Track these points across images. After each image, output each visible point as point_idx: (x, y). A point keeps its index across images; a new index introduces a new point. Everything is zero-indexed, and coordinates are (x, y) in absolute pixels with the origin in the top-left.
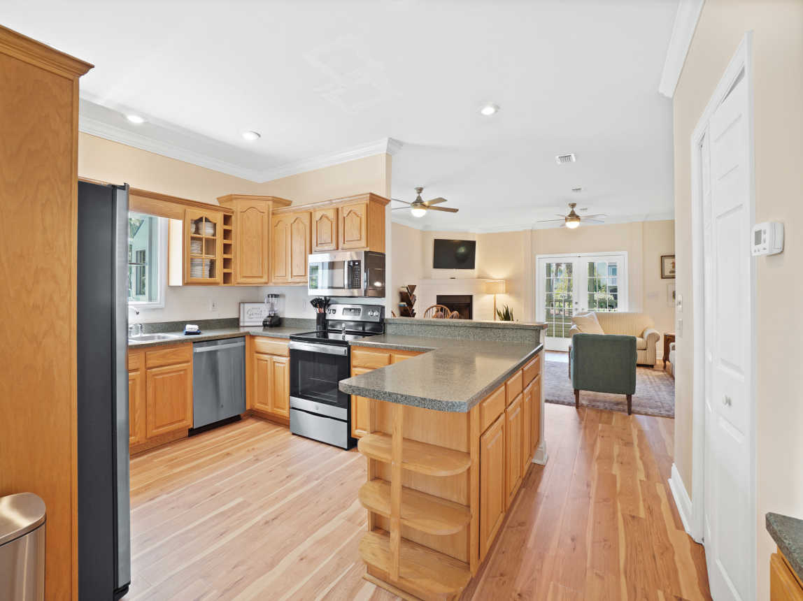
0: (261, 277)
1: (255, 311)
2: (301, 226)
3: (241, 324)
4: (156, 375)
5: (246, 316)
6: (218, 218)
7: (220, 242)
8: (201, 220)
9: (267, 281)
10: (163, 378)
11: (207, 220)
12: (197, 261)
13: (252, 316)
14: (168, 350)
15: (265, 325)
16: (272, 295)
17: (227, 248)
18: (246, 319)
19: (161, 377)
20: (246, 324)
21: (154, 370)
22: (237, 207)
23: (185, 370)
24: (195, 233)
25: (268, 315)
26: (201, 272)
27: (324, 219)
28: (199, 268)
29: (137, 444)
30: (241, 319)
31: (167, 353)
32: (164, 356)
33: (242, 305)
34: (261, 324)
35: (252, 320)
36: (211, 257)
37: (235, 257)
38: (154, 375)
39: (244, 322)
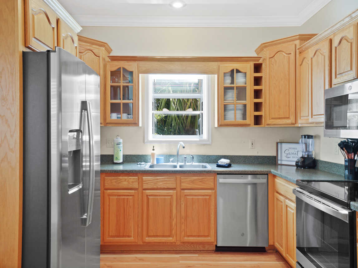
0: (288, 118)
1: (291, 151)
2: (321, 58)
3: (279, 162)
4: (188, 195)
5: (284, 155)
6: (249, 67)
7: (251, 88)
8: (232, 71)
9: (294, 122)
10: (193, 199)
11: (238, 71)
12: (231, 107)
13: (288, 156)
14: (196, 178)
15: (297, 165)
16: (305, 136)
17: (258, 94)
18: (284, 158)
19: (191, 197)
20: (283, 163)
21: (186, 191)
22: (266, 54)
23: (210, 196)
24: (231, 84)
25: (301, 156)
26: (234, 116)
27: (344, 41)
28: (233, 112)
29: (174, 244)
30: (279, 158)
31: (195, 180)
32: (193, 182)
33: (279, 145)
34: (294, 164)
35: (289, 159)
36: (244, 102)
37: (265, 100)
38: (185, 195)
39: (281, 160)
